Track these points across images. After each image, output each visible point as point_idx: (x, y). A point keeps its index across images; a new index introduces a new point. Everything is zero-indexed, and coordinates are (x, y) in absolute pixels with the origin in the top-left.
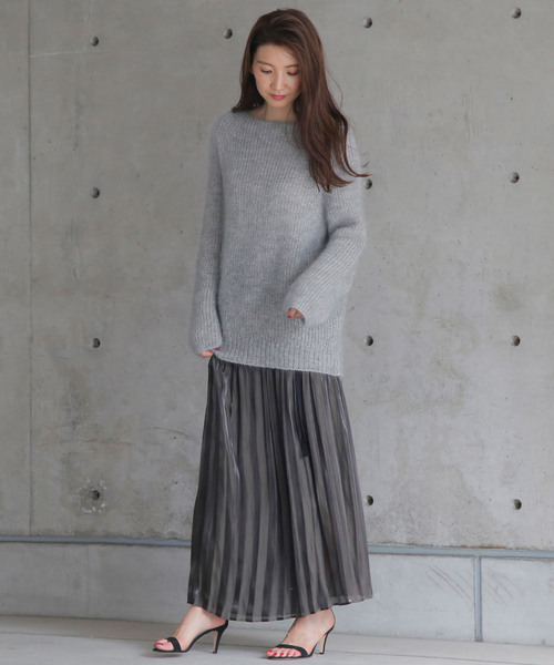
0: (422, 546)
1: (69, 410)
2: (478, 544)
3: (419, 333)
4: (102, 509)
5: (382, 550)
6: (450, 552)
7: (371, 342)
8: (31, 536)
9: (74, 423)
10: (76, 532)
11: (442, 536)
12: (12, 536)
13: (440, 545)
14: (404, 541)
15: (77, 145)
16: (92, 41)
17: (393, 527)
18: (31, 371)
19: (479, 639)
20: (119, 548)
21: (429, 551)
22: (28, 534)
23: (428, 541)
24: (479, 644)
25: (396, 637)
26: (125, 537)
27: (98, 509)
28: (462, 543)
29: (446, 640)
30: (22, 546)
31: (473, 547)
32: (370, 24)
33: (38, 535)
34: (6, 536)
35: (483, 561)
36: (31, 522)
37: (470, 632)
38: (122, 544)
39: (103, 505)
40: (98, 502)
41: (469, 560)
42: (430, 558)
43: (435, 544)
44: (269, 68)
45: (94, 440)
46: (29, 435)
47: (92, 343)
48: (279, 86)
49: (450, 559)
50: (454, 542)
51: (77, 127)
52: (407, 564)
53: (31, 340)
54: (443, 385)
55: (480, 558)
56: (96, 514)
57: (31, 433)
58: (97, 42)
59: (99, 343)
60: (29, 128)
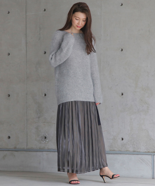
0: (137, 152)
1: (38, 114)
2: (153, 151)
3: (136, 92)
4: (47, 142)
5: (124, 153)
6: (145, 153)
7: (122, 94)
8: (27, 149)
9: (39, 118)
10: (39, 148)
11: (143, 149)
12: (22, 149)
13: (142, 151)
14: (132, 150)
15: (39, 39)
17: (129, 146)
18: (27, 103)
19: (153, 178)
20: (52, 153)
21: (139, 153)
22: (26, 149)
23: (139, 151)
24: (154, 179)
25: (130, 177)
26: (54, 149)
27: (46, 141)
28: (148, 151)
29: (144, 178)
30: (24, 152)
31: (151, 152)
32: (122, 5)
33: (29, 149)
34: (20, 149)
35: (154, 156)
36: (27, 145)
37: (151, 176)
38: (52, 151)
39: (47, 141)
40: (46, 139)
41: (150, 156)
42: (139, 155)
43: (141, 151)
44: (78, 18)
45: (44, 122)
46: (26, 121)
47: (44, 95)
48: (80, 24)
49: (145, 155)
50: (146, 151)
51: (40, 34)
52: (133, 157)
53: (27, 94)
54: (143, 106)
55: (154, 155)
56: (45, 143)
57: (27, 120)
58: (45, 10)
59: (46, 95)
60: (26, 34)
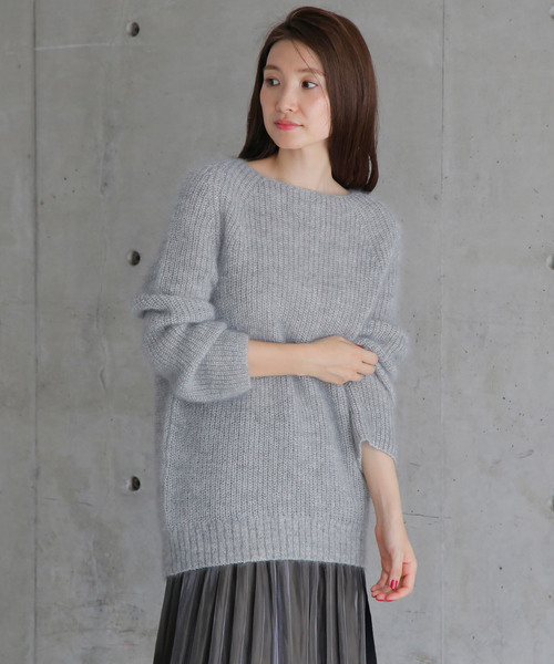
1: (94, 583)
9: (101, 603)
15: (106, 184)
16: (129, 28)
18: (36, 521)
45: (130, 630)
46: (32, 618)
47: (129, 483)
51: (107, 157)
53: (37, 475)
57: (36, 615)
58: (136, 30)
59: (138, 483)
60: (34, 157)
